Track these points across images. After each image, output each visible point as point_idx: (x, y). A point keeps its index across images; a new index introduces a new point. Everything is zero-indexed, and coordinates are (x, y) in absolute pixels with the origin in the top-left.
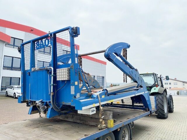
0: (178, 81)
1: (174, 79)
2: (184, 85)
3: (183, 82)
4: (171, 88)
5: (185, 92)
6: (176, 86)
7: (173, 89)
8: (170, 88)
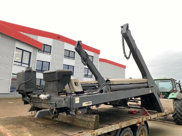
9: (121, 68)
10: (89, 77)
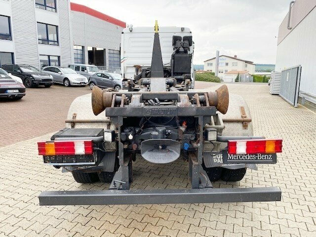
0: (239, 60)
1: (233, 57)
2: (246, 66)
3: (246, 62)
4: (228, 71)
5: (248, 77)
6: (235, 68)
7: (230, 73)
8: (226, 71)
9: (118, 27)
10: (52, 43)
